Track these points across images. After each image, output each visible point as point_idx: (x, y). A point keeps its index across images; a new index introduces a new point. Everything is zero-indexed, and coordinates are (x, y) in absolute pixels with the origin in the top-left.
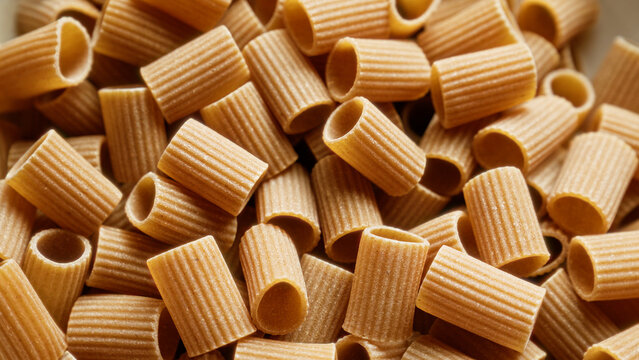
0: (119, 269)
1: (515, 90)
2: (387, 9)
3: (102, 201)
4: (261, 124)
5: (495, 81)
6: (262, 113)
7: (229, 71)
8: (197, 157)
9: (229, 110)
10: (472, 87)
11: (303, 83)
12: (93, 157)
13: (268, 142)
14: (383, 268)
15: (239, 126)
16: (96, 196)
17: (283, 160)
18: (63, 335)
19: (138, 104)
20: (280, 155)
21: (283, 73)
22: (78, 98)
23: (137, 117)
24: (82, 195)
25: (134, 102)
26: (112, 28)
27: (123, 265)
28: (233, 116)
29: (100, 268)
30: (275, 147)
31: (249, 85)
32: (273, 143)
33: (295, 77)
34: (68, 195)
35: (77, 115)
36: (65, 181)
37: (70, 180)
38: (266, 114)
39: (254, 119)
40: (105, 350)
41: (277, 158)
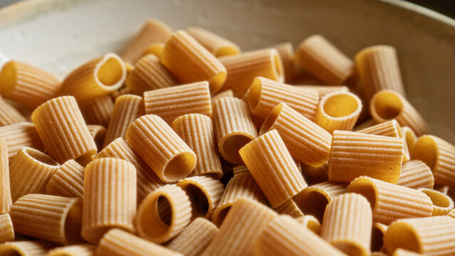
0: (69, 182)
1: (385, 159)
2: (317, 105)
3: (81, 143)
4: (205, 139)
5: (371, 149)
6: (209, 134)
7: (198, 103)
8: (150, 129)
9: (187, 122)
10: (354, 147)
11: (242, 123)
12: (93, 131)
13: (204, 150)
14: (240, 217)
15: (189, 134)
16: (79, 138)
17: (210, 166)
18: (11, 204)
19: (134, 105)
20: (209, 161)
21: (232, 114)
22: (103, 106)
23: (129, 112)
24: (71, 134)
25: (132, 103)
26: (141, 68)
27: (73, 181)
28: (188, 126)
29: (58, 176)
30: (208, 155)
31: (208, 119)
32: (208, 152)
33: (238, 118)
34: (63, 131)
35: (98, 115)
36: (65, 122)
37: (68, 123)
38: (211, 136)
39: (201, 133)
40: (31, 216)
41: (207, 162)
